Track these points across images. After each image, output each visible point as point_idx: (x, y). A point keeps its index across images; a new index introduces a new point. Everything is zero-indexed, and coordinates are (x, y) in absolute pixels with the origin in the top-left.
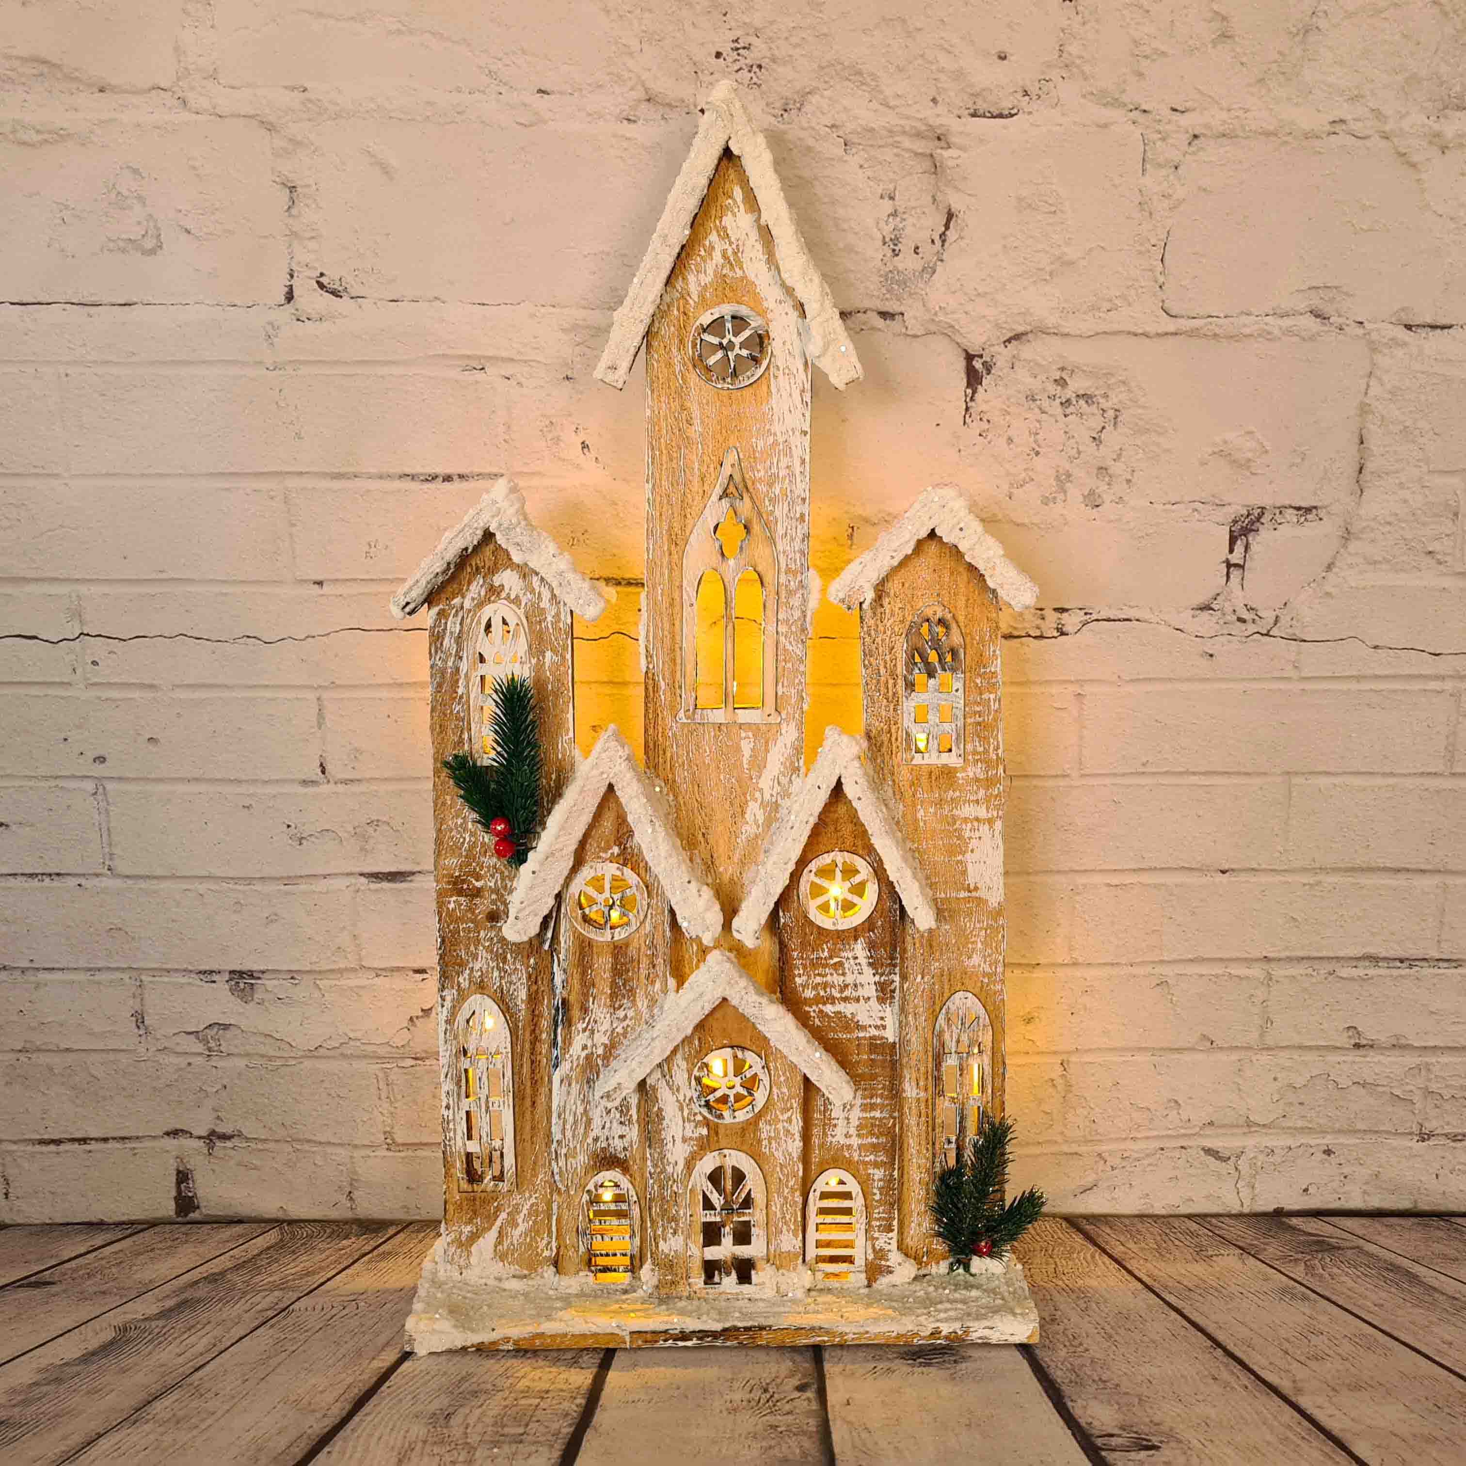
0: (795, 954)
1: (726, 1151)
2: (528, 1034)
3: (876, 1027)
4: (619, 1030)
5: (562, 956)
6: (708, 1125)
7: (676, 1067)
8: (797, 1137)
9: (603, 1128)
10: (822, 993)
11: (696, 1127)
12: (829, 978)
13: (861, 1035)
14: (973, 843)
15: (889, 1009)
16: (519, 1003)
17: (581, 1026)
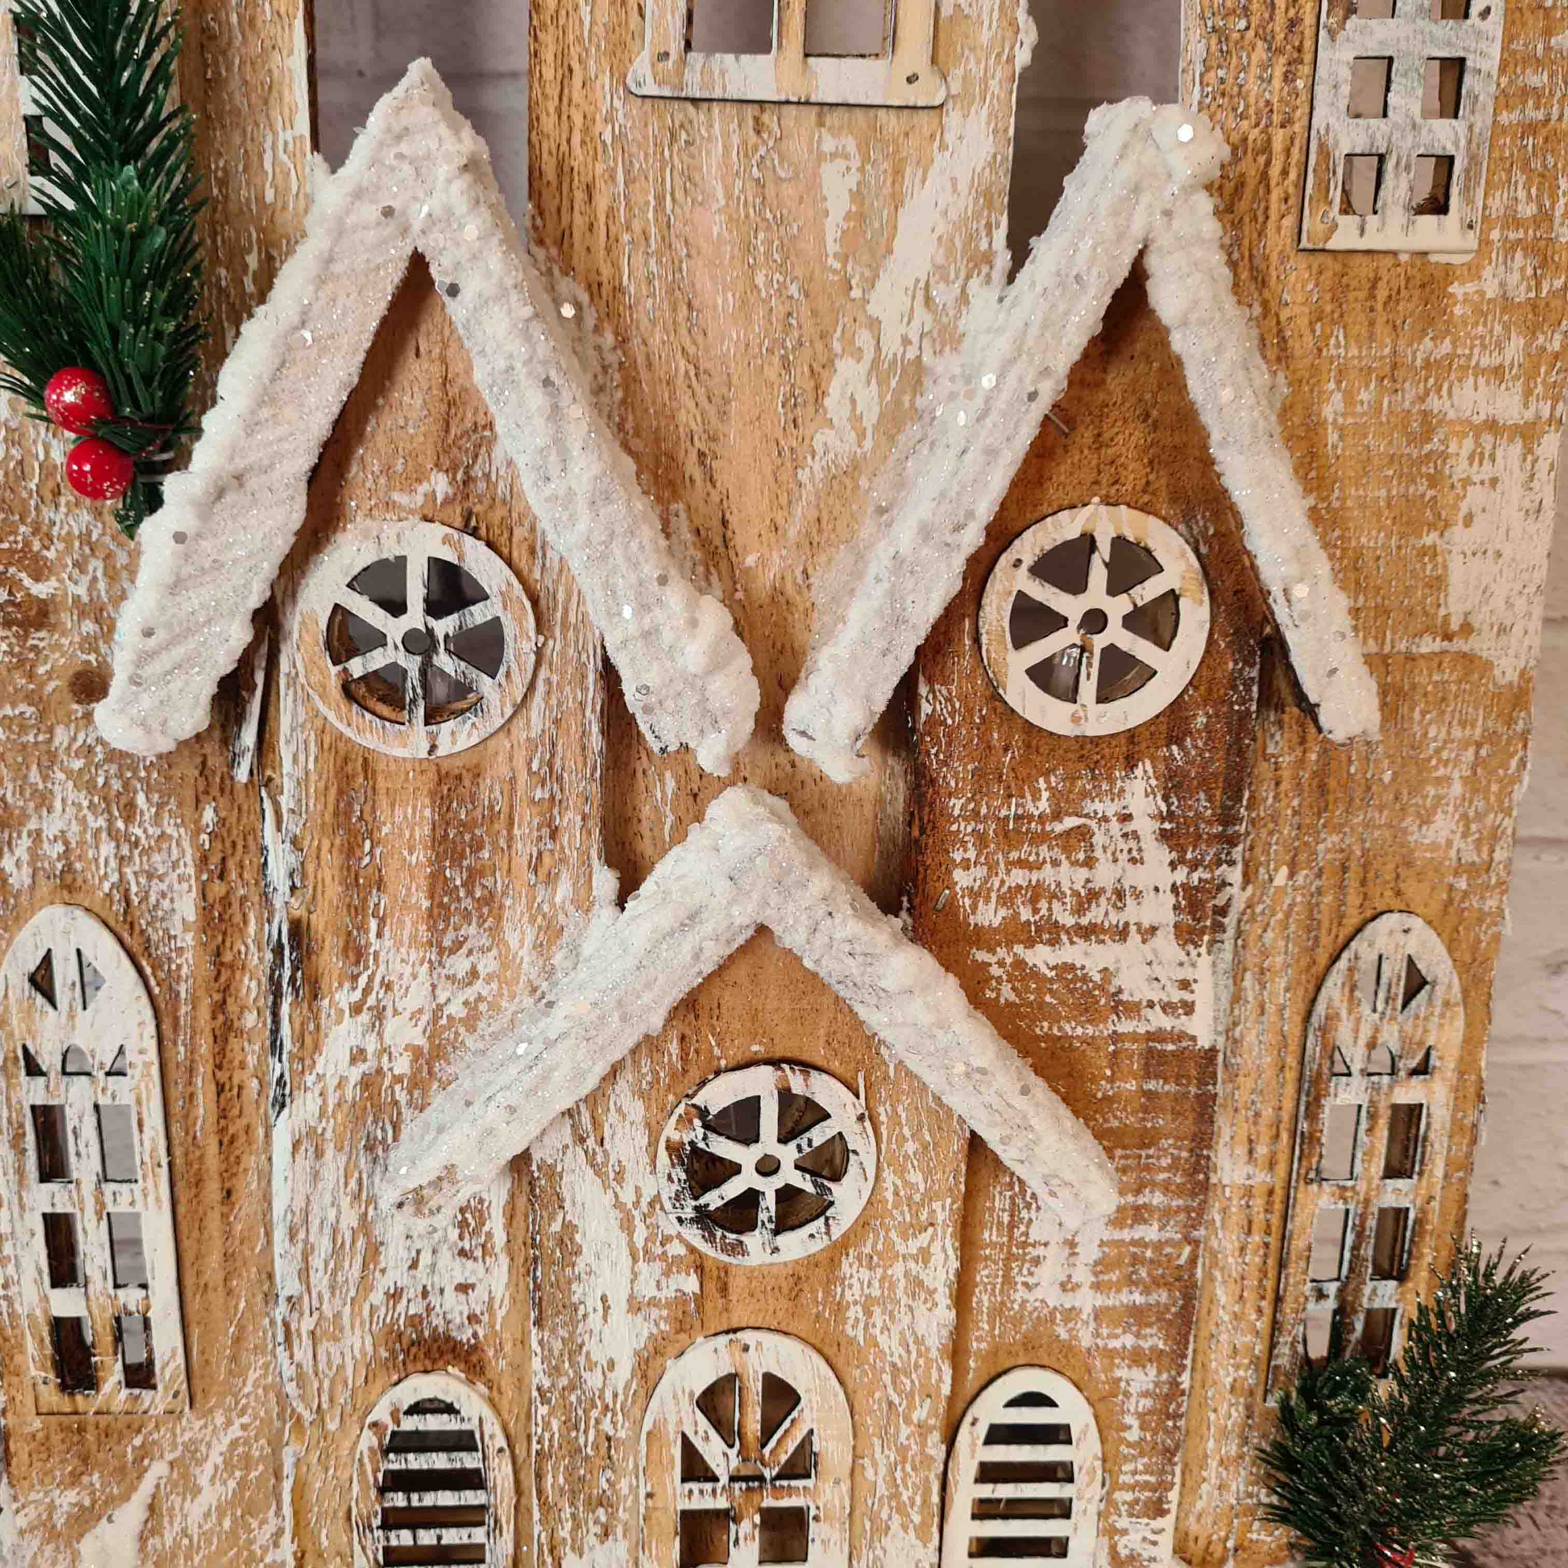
0: (956, 805)
1: (747, 1337)
2: (204, 1013)
3: (1168, 1008)
4: (456, 1009)
5: (286, 802)
6: (700, 1269)
7: (613, 1117)
8: (943, 1299)
9: (414, 1265)
10: (1026, 914)
11: (667, 1273)
12: (1047, 874)
13: (1125, 1026)
14: (1475, 497)
15: (1205, 961)
16: (176, 929)
17: (345, 997)
